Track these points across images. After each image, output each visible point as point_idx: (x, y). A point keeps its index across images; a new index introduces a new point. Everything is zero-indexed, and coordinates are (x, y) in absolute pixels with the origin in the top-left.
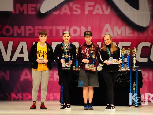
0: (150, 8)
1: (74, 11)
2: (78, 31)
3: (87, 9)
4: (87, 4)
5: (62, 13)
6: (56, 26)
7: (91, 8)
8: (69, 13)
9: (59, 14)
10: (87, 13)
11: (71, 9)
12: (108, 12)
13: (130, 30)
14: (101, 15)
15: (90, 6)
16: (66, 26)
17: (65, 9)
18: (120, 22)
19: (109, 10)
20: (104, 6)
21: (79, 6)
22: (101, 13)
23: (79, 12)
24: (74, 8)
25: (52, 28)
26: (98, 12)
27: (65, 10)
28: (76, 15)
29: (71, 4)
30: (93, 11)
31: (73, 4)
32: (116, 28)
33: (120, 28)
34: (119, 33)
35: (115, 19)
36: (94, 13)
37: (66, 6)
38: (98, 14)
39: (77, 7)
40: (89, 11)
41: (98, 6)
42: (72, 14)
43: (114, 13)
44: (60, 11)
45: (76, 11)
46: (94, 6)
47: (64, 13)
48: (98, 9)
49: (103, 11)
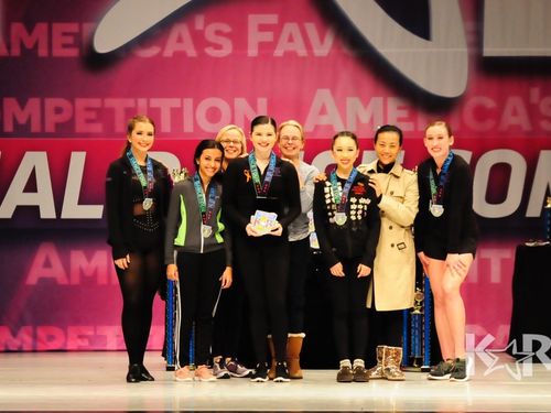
0: (467, 33)
1: (209, 44)
2: (223, 114)
3: (255, 38)
4: (254, 20)
5: (169, 52)
6: (149, 95)
7: (268, 36)
8: (192, 52)
9: (160, 55)
10: (253, 51)
11: (199, 40)
12: (325, 46)
13: (400, 108)
14: (304, 58)
15: (263, 28)
16: (182, 95)
17: (180, 40)
18: (367, 82)
19: (329, 40)
20: (312, 29)
21: (226, 28)
22: (302, 52)
23: (227, 49)
24: (210, 35)
25: (136, 102)
26: (291, 47)
27: (179, 42)
28: (217, 60)
29: (199, 22)
30: (272, 45)
31: (207, 23)
32: (353, 103)
33: (366, 103)
34: (365, 119)
35: (348, 73)
36: (279, 52)
37: (181, 30)
38: (290, 55)
39: (218, 33)
40: (262, 46)
41: (291, 28)
42: (202, 55)
43: (345, 50)
44: (163, 46)
45: (218, 47)
46: (277, 30)
47: (175, 54)
48: (291, 39)
49: (308, 46)
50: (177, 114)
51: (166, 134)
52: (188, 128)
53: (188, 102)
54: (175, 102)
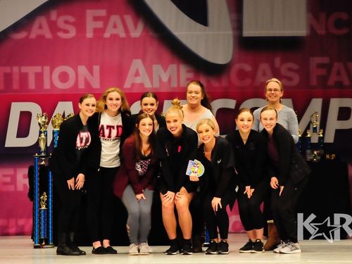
0: (232, 21)
1: (60, 30)
2: (70, 76)
3: (91, 26)
4: (90, 13)
5: (33, 36)
6: (20, 64)
7: (100, 24)
8: (48, 35)
9: (27, 38)
10: (89, 35)
11: (54, 27)
12: (137, 31)
13: (188, 72)
14: (123, 39)
15: (96, 19)
16: (42, 64)
17: (40, 27)
18: (166, 54)
19: (141, 26)
20: (129, 19)
21: (71, 19)
22: (123, 35)
23: (72, 33)
24: (61, 23)
25: (12, 69)
26: (115, 31)
27: (40, 29)
28: (66, 41)
29: (53, 15)
30: (103, 30)
31: (58, 16)
32: (157, 69)
33: (165, 69)
34: (165, 79)
35: (153, 48)
36: (107, 35)
37: (42, 20)
38: (115, 37)
39: (66, 22)
40: (96, 31)
41: (115, 19)
42: (56, 37)
43: (151, 33)
44: (29, 31)
45: (66, 31)
46: (106, 20)
47: (37, 36)
48: (115, 26)
49: (126, 30)
50: (39, 77)
51: (32, 91)
52: (47, 86)
53: (47, 69)
54: (38, 69)
